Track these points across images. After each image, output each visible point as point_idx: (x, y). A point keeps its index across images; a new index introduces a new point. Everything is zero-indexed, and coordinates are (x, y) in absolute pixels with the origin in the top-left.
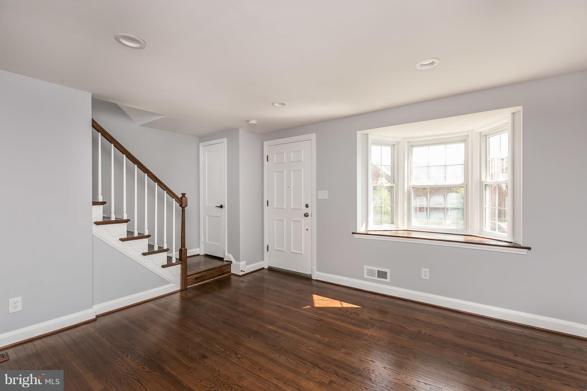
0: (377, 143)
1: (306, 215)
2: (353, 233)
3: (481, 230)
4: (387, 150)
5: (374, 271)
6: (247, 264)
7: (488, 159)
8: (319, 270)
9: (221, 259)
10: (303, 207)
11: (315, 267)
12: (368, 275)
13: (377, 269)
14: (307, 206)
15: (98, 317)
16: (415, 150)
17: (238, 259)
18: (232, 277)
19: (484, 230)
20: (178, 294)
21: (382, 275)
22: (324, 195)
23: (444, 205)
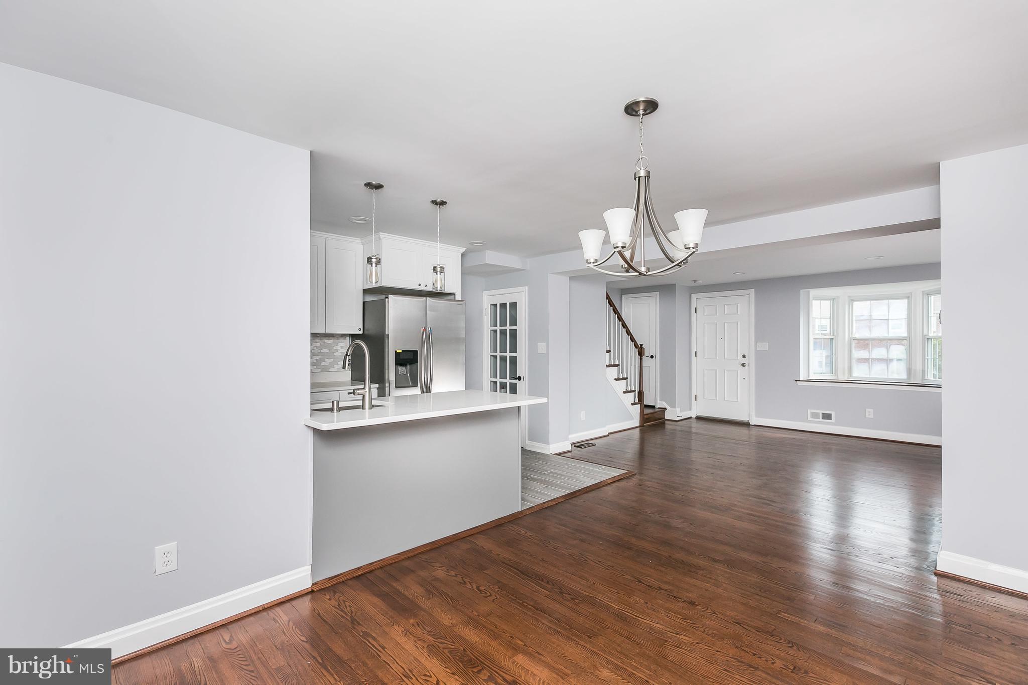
0: (816, 298)
1: (743, 365)
2: (796, 381)
3: (923, 378)
4: (827, 304)
5: (819, 413)
6: (681, 411)
7: (930, 316)
8: (758, 415)
9: (653, 407)
10: (740, 357)
11: (753, 413)
12: (812, 418)
13: (821, 412)
14: (744, 357)
15: (610, 433)
16: (855, 303)
17: (673, 406)
18: (666, 422)
19: (926, 378)
20: (638, 429)
21: (827, 417)
22: (764, 346)
23: (887, 356)
